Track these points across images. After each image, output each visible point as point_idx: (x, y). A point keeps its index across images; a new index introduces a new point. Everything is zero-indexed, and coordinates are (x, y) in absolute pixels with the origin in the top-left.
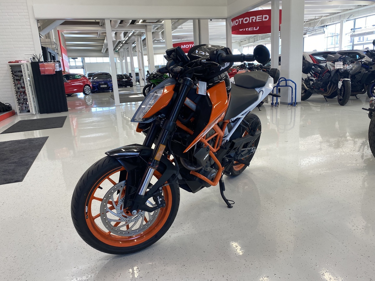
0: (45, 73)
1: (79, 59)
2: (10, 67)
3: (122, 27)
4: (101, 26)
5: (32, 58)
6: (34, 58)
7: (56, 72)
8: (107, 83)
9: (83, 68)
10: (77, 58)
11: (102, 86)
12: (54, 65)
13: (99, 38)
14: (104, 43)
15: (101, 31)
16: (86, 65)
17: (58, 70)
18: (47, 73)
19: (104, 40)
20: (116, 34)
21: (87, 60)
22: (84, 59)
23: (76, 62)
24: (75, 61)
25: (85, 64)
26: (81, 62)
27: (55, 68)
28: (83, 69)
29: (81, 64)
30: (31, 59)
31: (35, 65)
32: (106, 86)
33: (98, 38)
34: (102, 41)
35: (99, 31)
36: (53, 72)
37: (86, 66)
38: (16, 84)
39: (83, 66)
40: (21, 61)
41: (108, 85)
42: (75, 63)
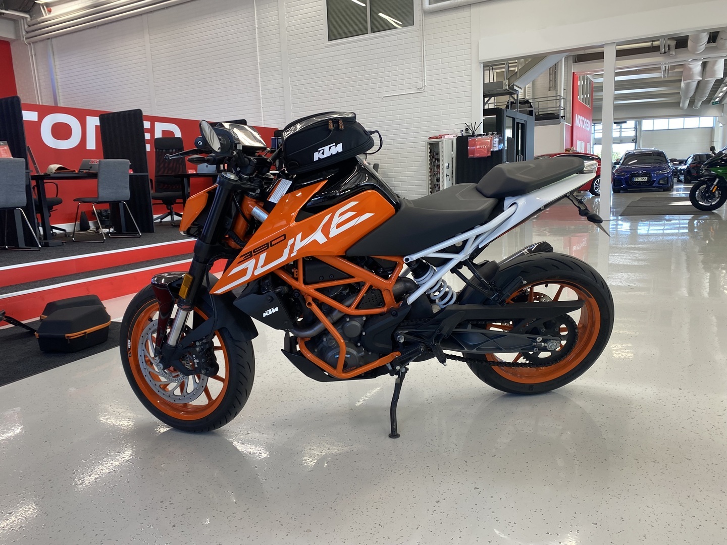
0: (474, 154)
1: (631, 124)
2: (429, 146)
3: (716, 49)
4: (665, 53)
5: (464, 130)
6: (467, 130)
7: (492, 152)
8: (650, 174)
9: (634, 141)
10: (625, 122)
11: (636, 179)
12: (491, 141)
13: (666, 79)
14: (680, 87)
15: (667, 64)
16: (642, 135)
17: (496, 149)
18: (477, 155)
19: (680, 81)
20: (704, 65)
21: (647, 125)
22: (641, 123)
23: (623, 130)
24: (621, 128)
25: (642, 133)
26: (634, 129)
27: (491, 146)
28: (636, 142)
29: (632, 133)
30: (462, 131)
31: (462, 142)
32: (645, 179)
33: (663, 79)
34: (676, 84)
35: (663, 65)
36: (488, 154)
37: (642, 138)
38: (436, 173)
39: (636, 136)
40: (446, 136)
41: (650, 177)
42: (621, 132)
